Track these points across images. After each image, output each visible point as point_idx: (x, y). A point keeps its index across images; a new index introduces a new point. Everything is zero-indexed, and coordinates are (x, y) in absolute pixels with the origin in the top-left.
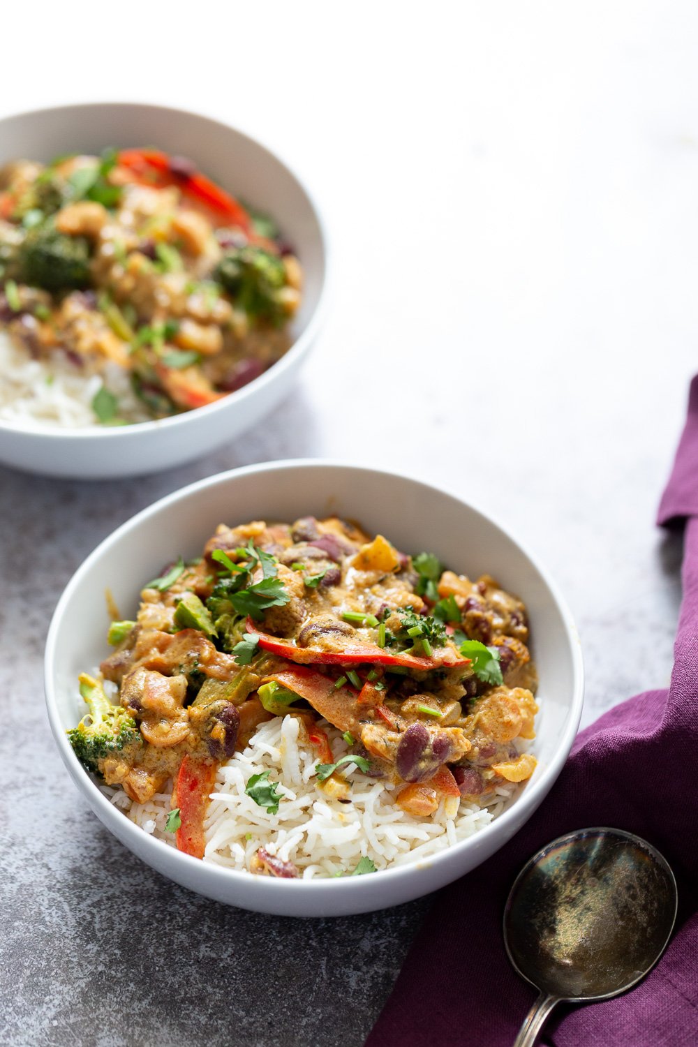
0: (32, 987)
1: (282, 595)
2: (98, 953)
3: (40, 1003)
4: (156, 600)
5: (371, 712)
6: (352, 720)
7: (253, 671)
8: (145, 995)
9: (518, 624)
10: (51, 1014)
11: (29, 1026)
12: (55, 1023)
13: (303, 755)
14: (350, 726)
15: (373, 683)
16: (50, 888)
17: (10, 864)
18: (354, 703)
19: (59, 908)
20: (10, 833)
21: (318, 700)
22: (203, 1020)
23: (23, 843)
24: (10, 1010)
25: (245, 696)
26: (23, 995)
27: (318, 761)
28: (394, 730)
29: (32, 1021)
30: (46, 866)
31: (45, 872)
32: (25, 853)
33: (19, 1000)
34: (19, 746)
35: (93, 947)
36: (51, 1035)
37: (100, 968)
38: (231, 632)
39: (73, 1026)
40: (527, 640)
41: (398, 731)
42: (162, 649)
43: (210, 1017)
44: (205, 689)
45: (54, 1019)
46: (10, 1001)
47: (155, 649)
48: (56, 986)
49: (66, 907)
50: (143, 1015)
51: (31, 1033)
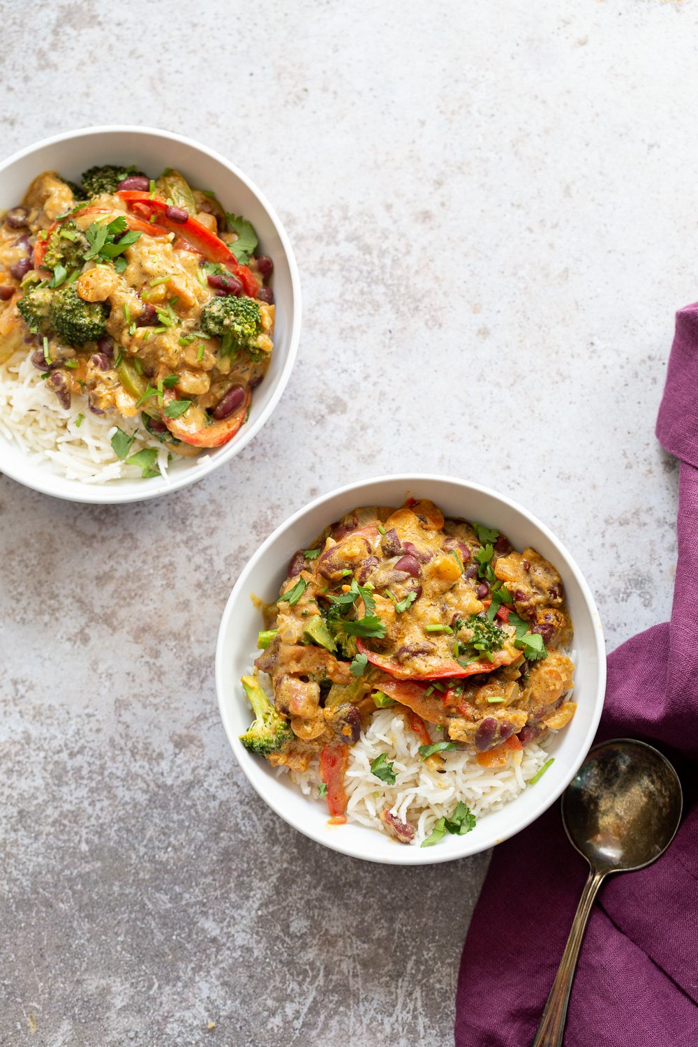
0: (240, 885)
1: (380, 628)
2: (282, 853)
3: (247, 898)
4: (289, 612)
5: (454, 710)
6: (441, 717)
7: (366, 682)
8: (318, 883)
9: (555, 597)
10: (256, 906)
11: (243, 917)
12: (260, 913)
13: (409, 740)
14: (440, 721)
15: (454, 689)
16: (241, 802)
17: (210, 785)
18: (440, 705)
19: (250, 819)
20: (206, 758)
21: (416, 706)
22: (360, 899)
23: (217, 766)
24: (228, 905)
25: (362, 697)
26: (235, 892)
27: (420, 744)
28: (471, 721)
29: (244, 912)
30: (235, 784)
31: (236, 790)
32: (219, 775)
33: (233, 896)
34: (202, 682)
35: (277, 849)
36: (258, 922)
37: (285, 865)
38: (346, 644)
39: (272, 914)
40: (563, 608)
41: (475, 721)
42: (298, 660)
43: (365, 897)
44: (332, 693)
45: (259, 909)
46: (226, 898)
47: (294, 662)
48: (256, 883)
49: (255, 818)
50: (319, 899)
51: (245, 922)
